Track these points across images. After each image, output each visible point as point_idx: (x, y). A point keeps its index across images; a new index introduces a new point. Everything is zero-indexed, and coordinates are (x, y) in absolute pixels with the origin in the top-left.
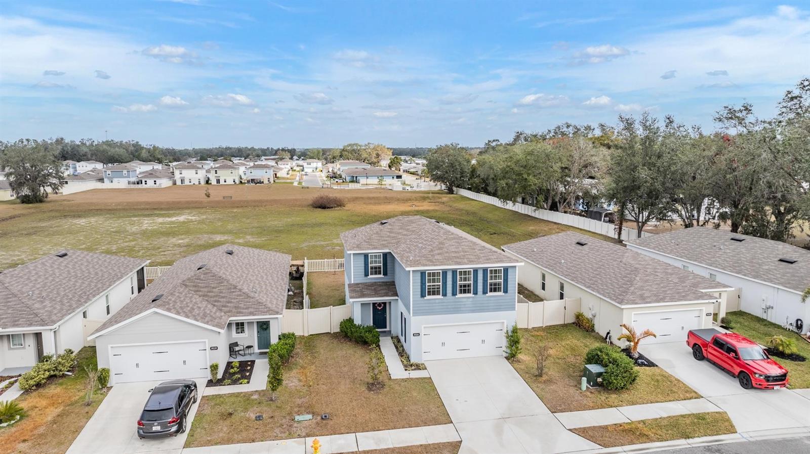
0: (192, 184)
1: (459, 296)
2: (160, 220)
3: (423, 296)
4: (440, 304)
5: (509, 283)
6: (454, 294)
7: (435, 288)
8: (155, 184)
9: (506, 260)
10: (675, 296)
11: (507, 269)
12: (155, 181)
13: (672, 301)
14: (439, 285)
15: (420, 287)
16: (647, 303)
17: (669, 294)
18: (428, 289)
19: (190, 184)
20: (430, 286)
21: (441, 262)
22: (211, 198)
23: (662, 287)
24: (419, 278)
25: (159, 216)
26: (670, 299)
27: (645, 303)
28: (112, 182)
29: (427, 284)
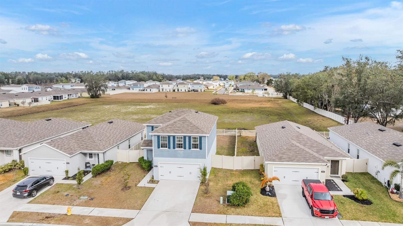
0: (167, 91)
1: (176, 149)
2: (138, 107)
3: (159, 147)
4: (167, 152)
5: (202, 144)
6: (174, 148)
7: (165, 144)
8: (150, 91)
9: (201, 133)
10: (301, 159)
11: (201, 137)
12: (150, 90)
13: (297, 162)
14: (167, 143)
15: (157, 143)
16: (281, 161)
17: (298, 158)
18: (161, 144)
19: (166, 91)
20: (162, 143)
21: (168, 132)
22: (168, 98)
23: (297, 154)
24: (157, 139)
25: (139, 105)
26: (297, 161)
27: (280, 162)
28: (133, 89)
29: (160, 142)
